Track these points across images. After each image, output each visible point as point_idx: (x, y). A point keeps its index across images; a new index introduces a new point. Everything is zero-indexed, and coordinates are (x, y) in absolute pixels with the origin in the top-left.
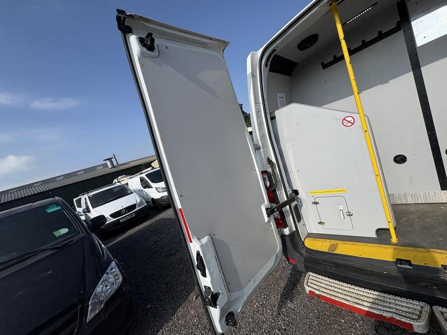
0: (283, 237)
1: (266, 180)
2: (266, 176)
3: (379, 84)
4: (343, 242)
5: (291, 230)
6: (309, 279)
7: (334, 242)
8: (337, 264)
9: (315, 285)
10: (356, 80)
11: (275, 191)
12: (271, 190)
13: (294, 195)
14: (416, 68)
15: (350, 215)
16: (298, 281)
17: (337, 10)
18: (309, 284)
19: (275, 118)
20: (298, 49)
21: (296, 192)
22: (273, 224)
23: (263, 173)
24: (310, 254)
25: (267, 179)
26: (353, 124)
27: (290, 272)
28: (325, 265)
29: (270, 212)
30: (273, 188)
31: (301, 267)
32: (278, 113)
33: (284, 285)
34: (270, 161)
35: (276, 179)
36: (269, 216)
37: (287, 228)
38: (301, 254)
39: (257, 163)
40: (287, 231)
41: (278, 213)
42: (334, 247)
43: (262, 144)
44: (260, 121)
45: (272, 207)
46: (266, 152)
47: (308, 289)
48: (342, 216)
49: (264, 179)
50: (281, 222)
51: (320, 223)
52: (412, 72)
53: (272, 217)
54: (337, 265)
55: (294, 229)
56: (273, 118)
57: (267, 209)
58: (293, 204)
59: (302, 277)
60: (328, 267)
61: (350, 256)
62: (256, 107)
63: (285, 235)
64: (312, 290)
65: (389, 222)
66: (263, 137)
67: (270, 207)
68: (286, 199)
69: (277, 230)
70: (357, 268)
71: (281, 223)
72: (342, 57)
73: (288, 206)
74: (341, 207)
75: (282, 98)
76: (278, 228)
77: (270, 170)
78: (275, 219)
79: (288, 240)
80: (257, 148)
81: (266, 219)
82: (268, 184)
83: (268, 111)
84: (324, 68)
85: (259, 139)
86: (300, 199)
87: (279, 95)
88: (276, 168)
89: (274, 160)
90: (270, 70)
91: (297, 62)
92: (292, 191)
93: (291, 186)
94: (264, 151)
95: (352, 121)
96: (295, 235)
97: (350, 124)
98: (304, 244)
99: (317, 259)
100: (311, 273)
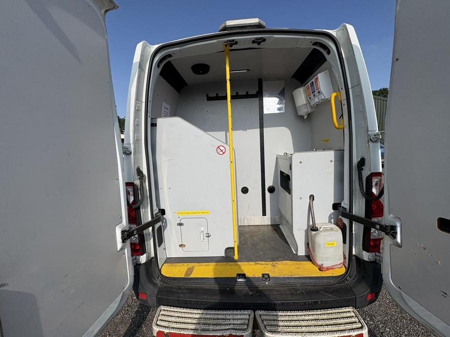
0: (137, 266)
1: (129, 193)
2: (131, 189)
3: (241, 130)
4: (199, 264)
5: (148, 257)
6: (159, 315)
7: (191, 265)
8: (191, 289)
9: (165, 321)
10: (232, 117)
11: (139, 208)
12: (134, 207)
13: (160, 214)
14: (262, 127)
15: (208, 237)
16: (144, 318)
17: (228, 54)
18: (158, 323)
19: (156, 126)
20: (191, 70)
21: (163, 212)
22: (127, 252)
23: (128, 184)
24: (166, 283)
25: (131, 193)
26: (224, 153)
27: (136, 309)
28: (179, 293)
29: (126, 235)
30: (137, 205)
31: (152, 301)
32: (160, 122)
33: (125, 331)
34: (139, 172)
35: (143, 194)
36: (124, 240)
37: (145, 255)
38: (155, 285)
39: (123, 170)
40: (143, 259)
41: (136, 236)
42: (190, 270)
43: (135, 149)
44: (138, 122)
45: (130, 228)
46: (138, 160)
47: (156, 329)
48: (202, 238)
49: (128, 193)
50: (138, 247)
51: (181, 246)
52: (259, 129)
53: (128, 242)
54: (191, 291)
55: (153, 255)
56: (154, 125)
57: (123, 232)
58: (157, 226)
59: (151, 312)
60: (182, 295)
61: (203, 278)
62: (136, 103)
63: (141, 264)
64: (161, 330)
65: (235, 242)
66: (137, 141)
67: (128, 229)
68: (150, 219)
69: (131, 258)
70: (207, 290)
71: (138, 249)
72: (225, 98)
73: (151, 228)
74: (202, 228)
75: (167, 109)
76: (132, 255)
77: (137, 182)
78: (131, 244)
79: (142, 271)
80: (126, 152)
81: (119, 245)
82: (132, 199)
83: (149, 114)
84: (208, 100)
85: (131, 142)
86: (166, 220)
87: (164, 104)
88: (145, 181)
89: (145, 172)
90: (161, 74)
91: (187, 82)
92: (159, 210)
93: (158, 204)
94: (134, 159)
95: (224, 151)
96: (152, 262)
97: (222, 153)
98: (160, 272)
99: (172, 288)
100: (162, 307)
